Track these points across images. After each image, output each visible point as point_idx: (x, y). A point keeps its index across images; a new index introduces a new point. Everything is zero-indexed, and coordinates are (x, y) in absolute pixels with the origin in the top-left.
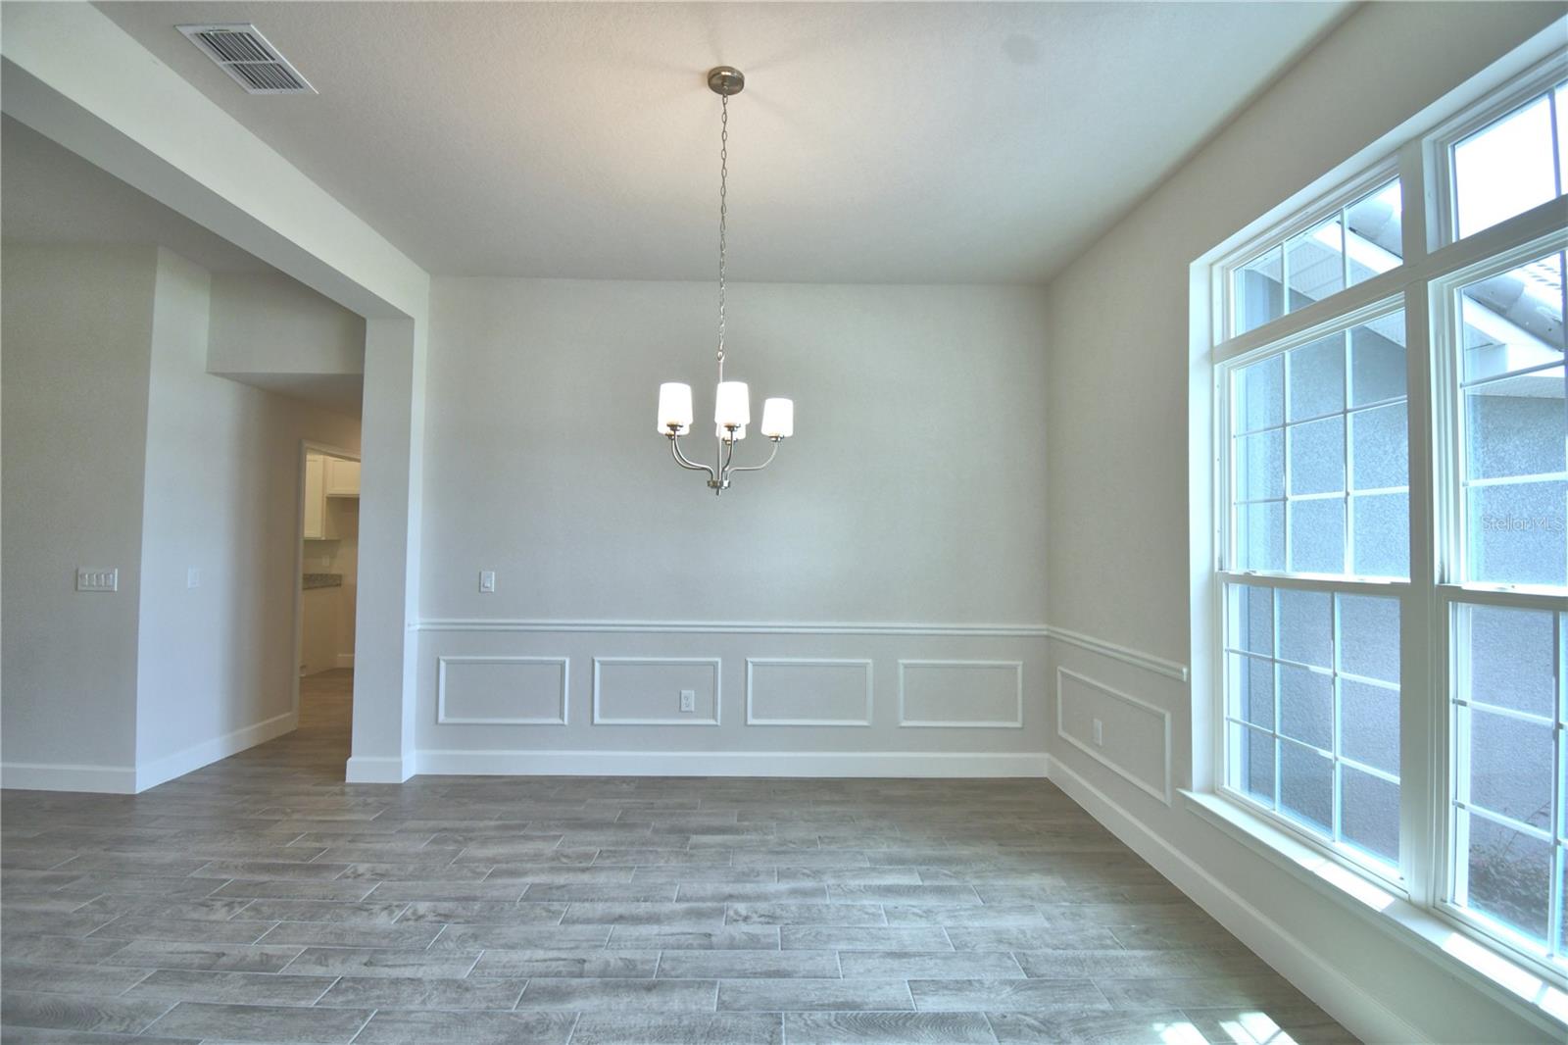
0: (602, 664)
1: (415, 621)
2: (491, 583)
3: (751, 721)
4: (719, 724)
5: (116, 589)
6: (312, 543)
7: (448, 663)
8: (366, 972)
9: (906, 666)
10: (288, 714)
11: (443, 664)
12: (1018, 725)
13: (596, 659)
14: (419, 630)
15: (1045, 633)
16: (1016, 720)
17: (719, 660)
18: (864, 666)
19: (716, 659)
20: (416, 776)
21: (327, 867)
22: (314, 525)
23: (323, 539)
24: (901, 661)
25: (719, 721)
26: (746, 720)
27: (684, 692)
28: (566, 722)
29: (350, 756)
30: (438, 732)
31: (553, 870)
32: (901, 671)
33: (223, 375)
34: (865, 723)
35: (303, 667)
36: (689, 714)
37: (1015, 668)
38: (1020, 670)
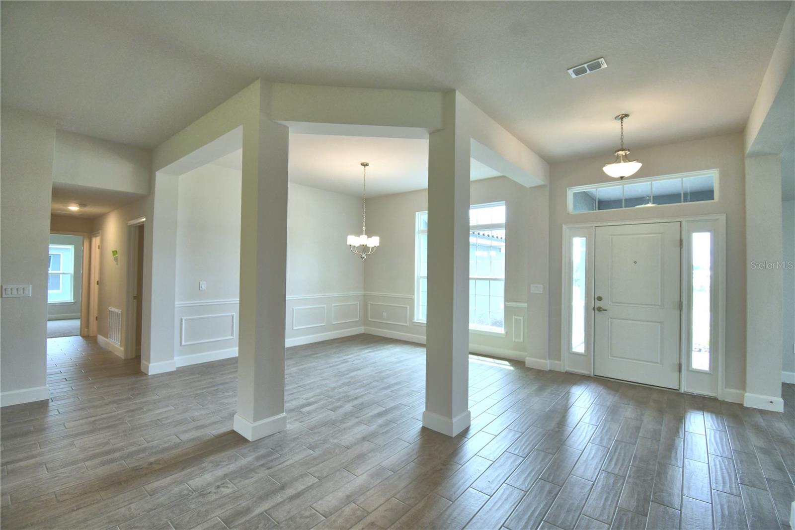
5: (31, 296)
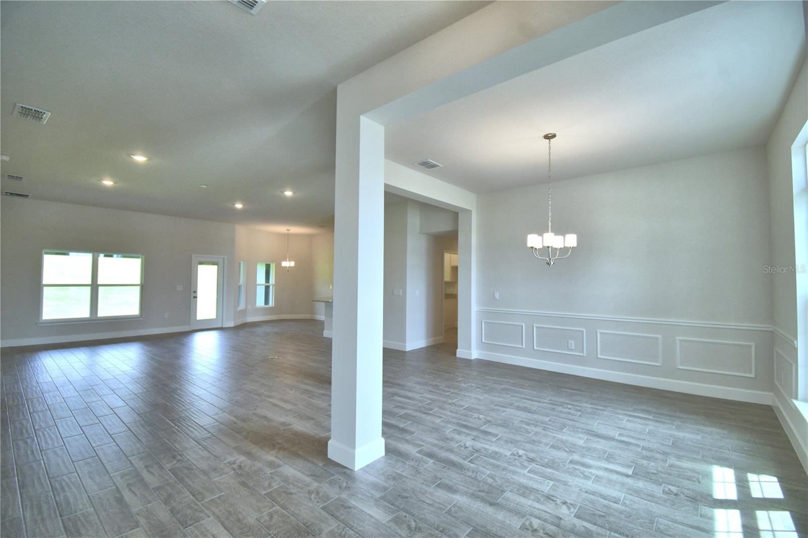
0: (537, 327)
1: (475, 308)
2: (497, 296)
3: (599, 356)
4: (585, 355)
6: (447, 283)
7: (485, 322)
8: (458, 392)
9: (681, 341)
10: (441, 337)
11: (483, 323)
12: (752, 376)
13: (534, 325)
14: (477, 311)
15: (771, 329)
16: (751, 373)
17: (584, 330)
18: (657, 338)
19: (583, 329)
20: (476, 359)
21: (450, 373)
22: (447, 277)
23: (450, 281)
24: (678, 338)
25: (585, 353)
26: (597, 355)
27: (570, 341)
28: (524, 347)
29: (457, 349)
30: (483, 346)
31: (511, 386)
32: (678, 342)
33: (423, 234)
34: (658, 364)
35: (445, 326)
36: (571, 350)
37: (750, 347)
38: (753, 349)
